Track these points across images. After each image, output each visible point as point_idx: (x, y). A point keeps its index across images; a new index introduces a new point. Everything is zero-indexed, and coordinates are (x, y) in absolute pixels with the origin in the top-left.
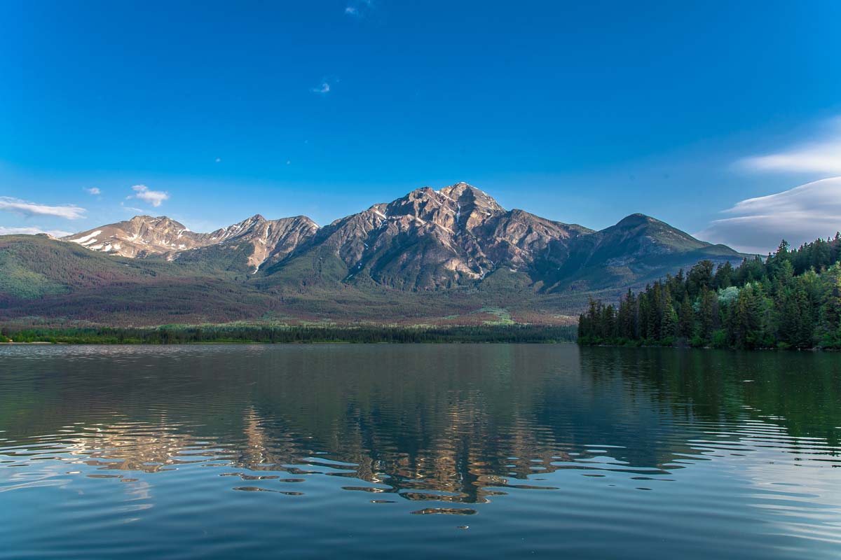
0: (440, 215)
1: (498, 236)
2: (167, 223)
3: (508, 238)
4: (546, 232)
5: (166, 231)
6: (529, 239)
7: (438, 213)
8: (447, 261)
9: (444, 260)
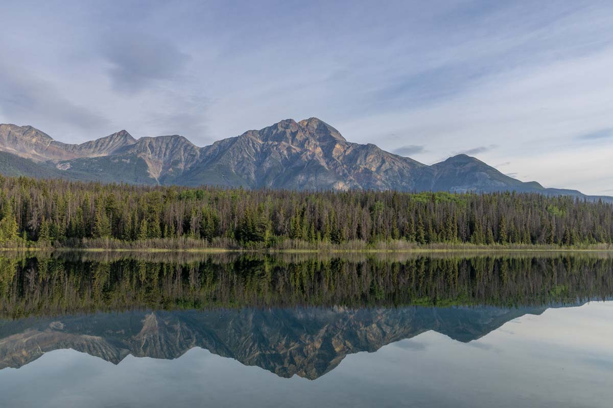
0: (310, 144)
1: (361, 164)
2: (34, 132)
3: (368, 166)
4: (394, 163)
5: (34, 140)
6: (383, 168)
7: (309, 143)
8: (335, 182)
9: (333, 182)
